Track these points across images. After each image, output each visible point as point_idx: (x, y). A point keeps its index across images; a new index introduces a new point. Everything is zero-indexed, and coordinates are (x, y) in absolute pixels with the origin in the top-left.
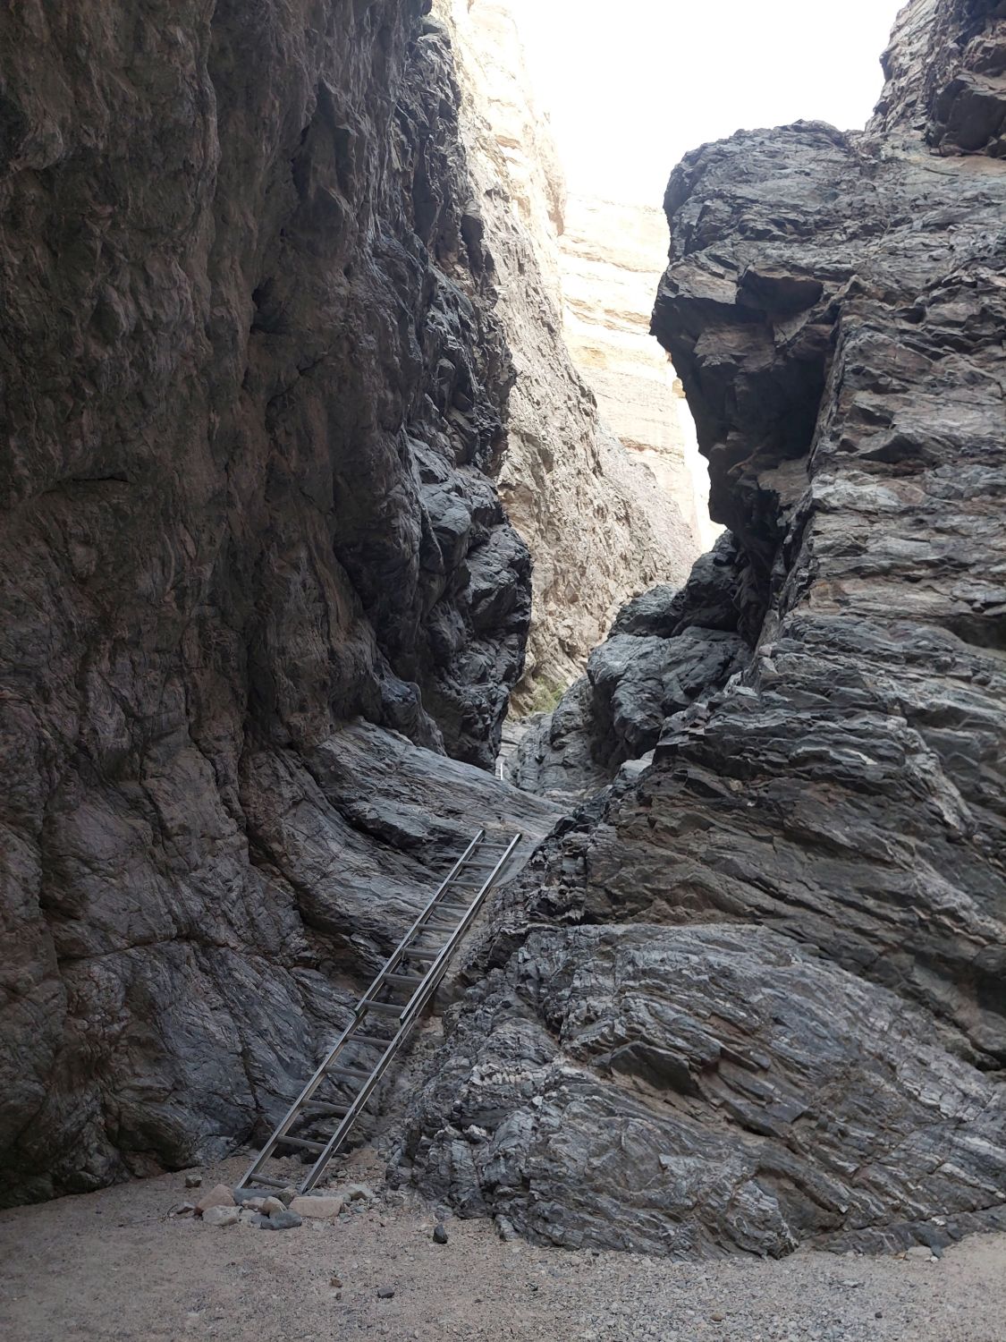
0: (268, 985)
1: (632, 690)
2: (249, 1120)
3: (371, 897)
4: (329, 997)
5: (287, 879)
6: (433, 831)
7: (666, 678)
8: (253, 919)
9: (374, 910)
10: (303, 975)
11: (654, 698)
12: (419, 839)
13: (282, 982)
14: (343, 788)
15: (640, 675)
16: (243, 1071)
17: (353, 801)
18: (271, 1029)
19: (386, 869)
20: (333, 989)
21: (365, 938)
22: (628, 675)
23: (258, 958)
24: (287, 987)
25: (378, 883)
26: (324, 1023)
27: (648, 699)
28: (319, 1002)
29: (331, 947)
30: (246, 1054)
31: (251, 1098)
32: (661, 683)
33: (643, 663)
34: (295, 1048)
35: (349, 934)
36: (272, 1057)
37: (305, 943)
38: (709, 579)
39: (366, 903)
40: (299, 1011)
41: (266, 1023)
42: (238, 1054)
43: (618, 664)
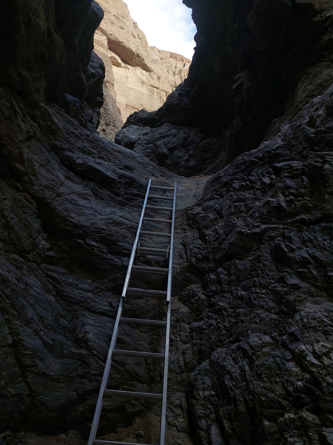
0: (26, 279)
1: (142, 148)
2: (23, 407)
3: (95, 213)
4: (76, 287)
5: (29, 193)
6: (121, 176)
7: (158, 143)
8: (8, 222)
9: (99, 221)
10: (50, 270)
11: (153, 152)
12: (114, 180)
13: (36, 276)
14: (56, 139)
15: (145, 142)
16: (14, 361)
17: (64, 150)
18: (35, 318)
19: (98, 196)
20: (77, 280)
21: (96, 242)
22: (139, 142)
23: (16, 256)
24: (40, 280)
25: (95, 204)
26: (76, 307)
27: (150, 152)
28: (68, 290)
29: (67, 248)
30: (17, 345)
31: (23, 385)
32: (156, 146)
33: (146, 137)
34: (55, 331)
35: (84, 239)
36: (38, 342)
37: (48, 245)
38: (177, 102)
39: (92, 217)
40: (52, 299)
41: (30, 314)
42: (9, 346)
43: (133, 137)
